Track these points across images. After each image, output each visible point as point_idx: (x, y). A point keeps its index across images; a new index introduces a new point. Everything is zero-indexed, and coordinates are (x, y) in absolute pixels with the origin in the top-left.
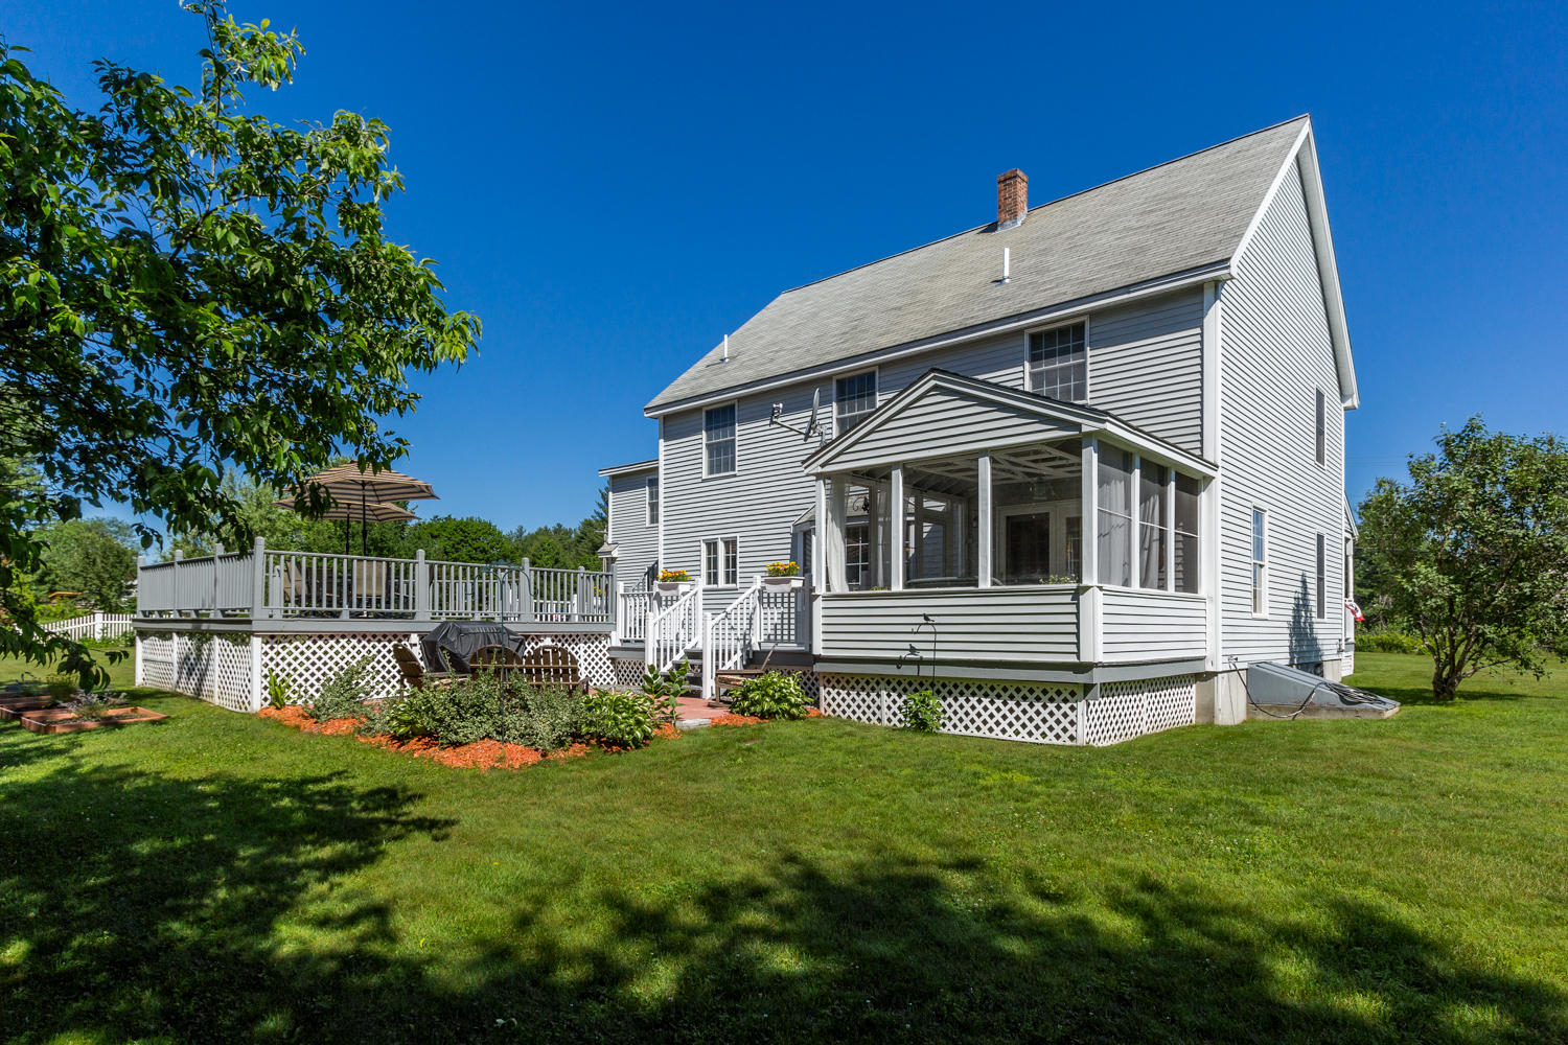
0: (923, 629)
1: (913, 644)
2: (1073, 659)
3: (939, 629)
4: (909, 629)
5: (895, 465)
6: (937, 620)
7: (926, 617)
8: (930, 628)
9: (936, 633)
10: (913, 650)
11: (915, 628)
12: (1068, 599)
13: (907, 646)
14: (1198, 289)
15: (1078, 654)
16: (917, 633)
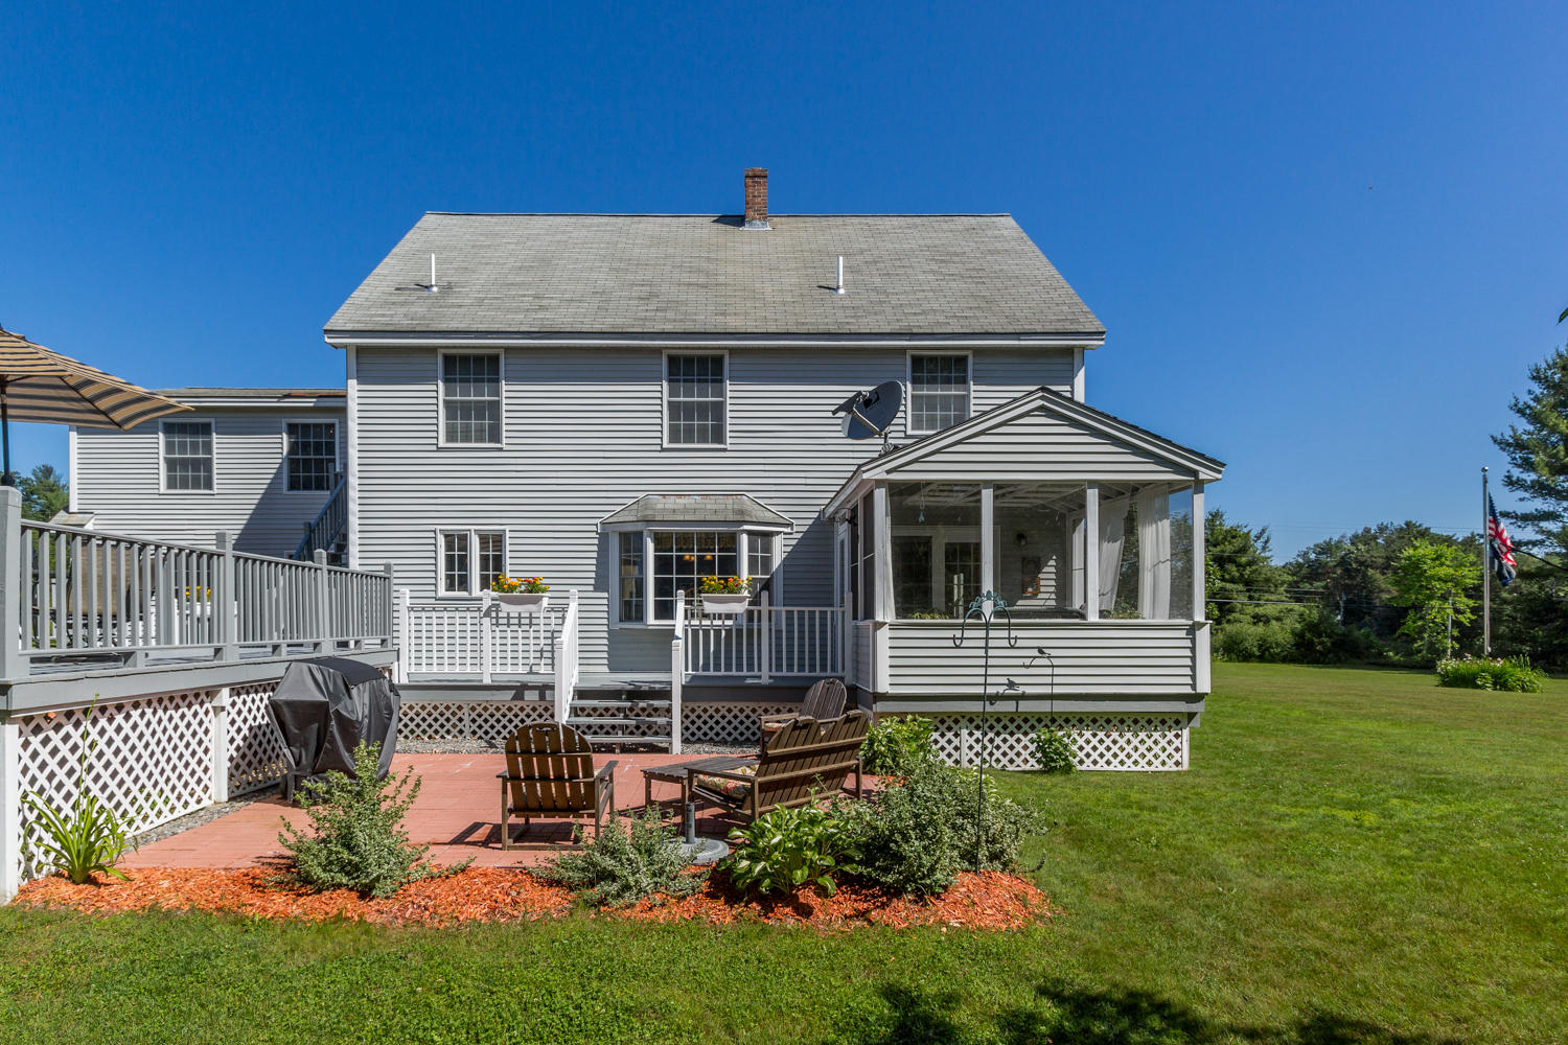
0: (1037, 662)
1: (1011, 679)
2: (1188, 690)
3: (1056, 662)
4: (1020, 662)
5: (987, 484)
6: (1053, 653)
7: (1040, 650)
8: (1046, 662)
9: (1053, 666)
10: (1011, 685)
11: (1027, 662)
12: (1183, 634)
13: (1004, 680)
14: (1069, 352)
15: (1194, 686)
16: (1030, 666)
